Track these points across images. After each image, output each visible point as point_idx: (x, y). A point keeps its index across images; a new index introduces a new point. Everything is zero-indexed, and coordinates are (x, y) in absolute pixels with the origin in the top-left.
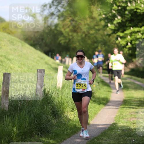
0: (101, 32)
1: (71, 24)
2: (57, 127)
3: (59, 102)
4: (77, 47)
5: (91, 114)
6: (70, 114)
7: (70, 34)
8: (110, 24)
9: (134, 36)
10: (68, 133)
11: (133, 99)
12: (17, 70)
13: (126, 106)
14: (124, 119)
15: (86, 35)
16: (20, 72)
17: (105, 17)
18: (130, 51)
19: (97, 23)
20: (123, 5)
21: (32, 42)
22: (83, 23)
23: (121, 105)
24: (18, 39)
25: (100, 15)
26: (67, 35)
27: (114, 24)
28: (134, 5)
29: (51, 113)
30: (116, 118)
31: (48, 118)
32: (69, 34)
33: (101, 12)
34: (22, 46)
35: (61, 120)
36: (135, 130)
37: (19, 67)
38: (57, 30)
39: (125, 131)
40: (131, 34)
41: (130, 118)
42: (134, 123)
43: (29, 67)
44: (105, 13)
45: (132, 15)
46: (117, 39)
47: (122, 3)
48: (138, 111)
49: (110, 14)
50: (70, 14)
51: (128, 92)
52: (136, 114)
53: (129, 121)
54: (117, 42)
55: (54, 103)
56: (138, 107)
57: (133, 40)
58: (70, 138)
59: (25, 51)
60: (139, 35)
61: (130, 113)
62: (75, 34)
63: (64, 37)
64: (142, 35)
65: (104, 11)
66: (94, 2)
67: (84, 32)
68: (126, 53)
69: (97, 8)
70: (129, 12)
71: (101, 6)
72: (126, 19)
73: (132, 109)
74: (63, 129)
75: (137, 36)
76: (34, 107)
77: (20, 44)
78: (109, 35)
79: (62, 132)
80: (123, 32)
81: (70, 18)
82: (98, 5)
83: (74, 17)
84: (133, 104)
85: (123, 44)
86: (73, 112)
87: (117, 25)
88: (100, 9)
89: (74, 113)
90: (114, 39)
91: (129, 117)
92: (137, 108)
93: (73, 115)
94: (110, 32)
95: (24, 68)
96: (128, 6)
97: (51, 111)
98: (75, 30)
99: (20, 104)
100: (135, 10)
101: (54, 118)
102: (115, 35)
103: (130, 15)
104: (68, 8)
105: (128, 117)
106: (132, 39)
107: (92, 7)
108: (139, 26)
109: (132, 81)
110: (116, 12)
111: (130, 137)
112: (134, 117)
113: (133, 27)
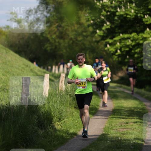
0: (89, 38)
1: (58, 30)
2: (43, 138)
3: (46, 112)
4: (64, 54)
5: (79, 124)
6: (56, 124)
7: (57, 40)
8: (99, 30)
9: (124, 42)
10: (54, 144)
11: (123, 109)
12: (1, 78)
13: (116, 116)
14: (113, 129)
15: (73, 42)
16: (4, 80)
17: (93, 23)
18: (120, 59)
19: (84, 29)
20: (112, 10)
21: (17, 49)
22: (70, 29)
23: (110, 115)
24: (2, 46)
25: (88, 20)
26: (53, 42)
27: (103, 30)
28: (124, 10)
29: (37, 123)
30: (105, 129)
31: (33, 128)
32: (55, 41)
33: (89, 17)
34: (7, 53)
35: (48, 131)
36: (125, 142)
37: (3, 75)
38: (43, 37)
39: (114, 142)
40: (120, 41)
41: (120, 129)
42: (123, 134)
43: (14, 75)
44: (93, 18)
45: (122, 20)
46: (106, 46)
47: (111, 9)
48: (128, 122)
49: (99, 20)
50: (56, 20)
51: (118, 101)
52: (126, 124)
53: (118, 132)
54: (106, 49)
55: (41, 113)
56: (128, 117)
57: (123, 47)
58: (56, 149)
59: (9, 58)
60: (128, 41)
61: (120, 123)
62: (62, 41)
63: (50, 43)
64: (131, 42)
65: (93, 17)
66: (82, 7)
67: (71, 39)
68: (115, 60)
69: (85, 13)
70: (118, 18)
71: (89, 11)
72: (115, 25)
73: (121, 119)
74: (50, 139)
75: (126, 43)
76: (19, 117)
77: (4, 51)
78: (98, 42)
79: (48, 143)
80: (112, 38)
81: (57, 24)
82: (86, 10)
83: (60, 23)
84: (123, 114)
85: (112, 51)
86: (59, 122)
87: (106, 31)
88: (88, 15)
89: (61, 123)
90: (103, 46)
91: (119, 127)
92: (126, 119)
93: (60, 126)
94: (99, 39)
95: (8, 76)
96: (117, 11)
97: (37, 121)
98: (62, 36)
99: (4, 114)
100: (125, 16)
101: (40, 128)
102: (104, 42)
103: (120, 21)
104: (54, 13)
105: (117, 127)
106: (121, 46)
107: (80, 12)
108: (129, 32)
109: (121, 89)
110: (105, 18)
111: (120, 148)
112: (124, 128)
113: (122, 33)
